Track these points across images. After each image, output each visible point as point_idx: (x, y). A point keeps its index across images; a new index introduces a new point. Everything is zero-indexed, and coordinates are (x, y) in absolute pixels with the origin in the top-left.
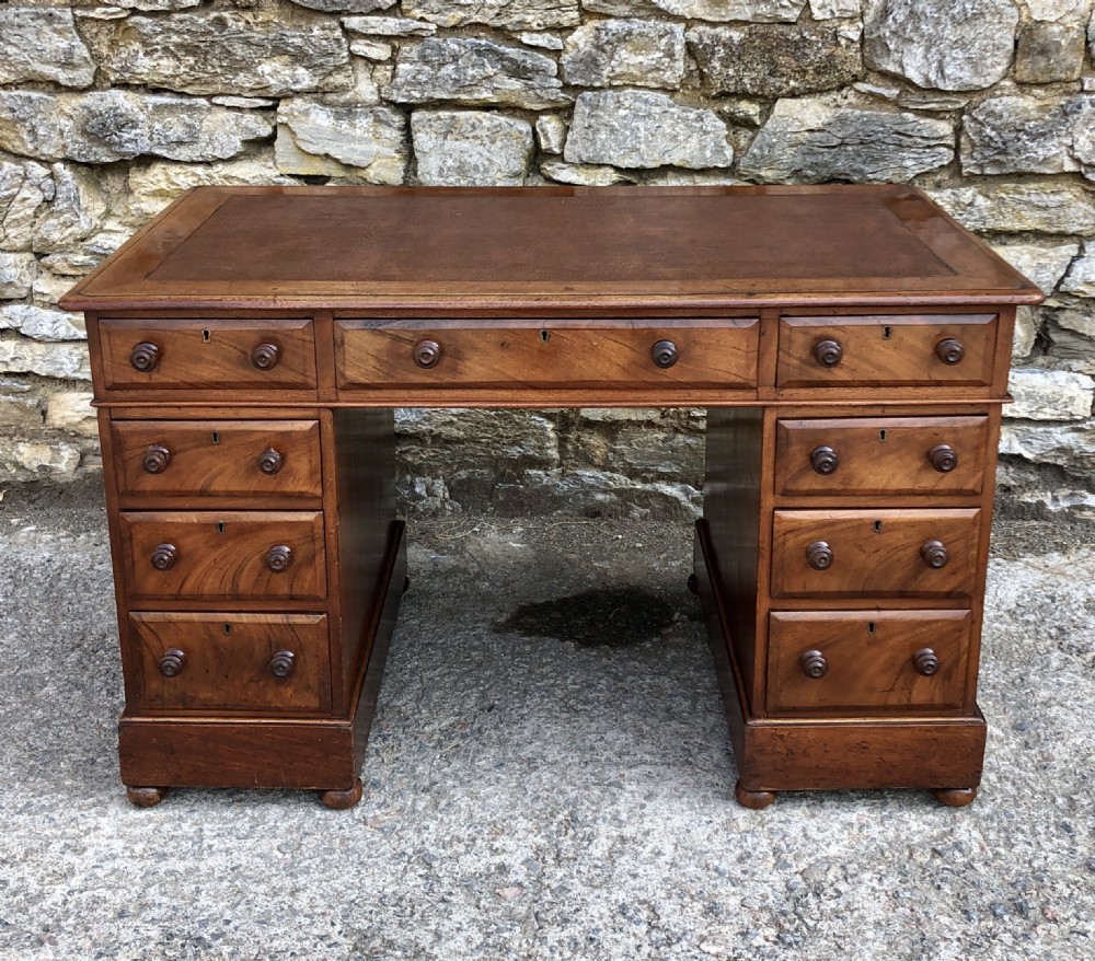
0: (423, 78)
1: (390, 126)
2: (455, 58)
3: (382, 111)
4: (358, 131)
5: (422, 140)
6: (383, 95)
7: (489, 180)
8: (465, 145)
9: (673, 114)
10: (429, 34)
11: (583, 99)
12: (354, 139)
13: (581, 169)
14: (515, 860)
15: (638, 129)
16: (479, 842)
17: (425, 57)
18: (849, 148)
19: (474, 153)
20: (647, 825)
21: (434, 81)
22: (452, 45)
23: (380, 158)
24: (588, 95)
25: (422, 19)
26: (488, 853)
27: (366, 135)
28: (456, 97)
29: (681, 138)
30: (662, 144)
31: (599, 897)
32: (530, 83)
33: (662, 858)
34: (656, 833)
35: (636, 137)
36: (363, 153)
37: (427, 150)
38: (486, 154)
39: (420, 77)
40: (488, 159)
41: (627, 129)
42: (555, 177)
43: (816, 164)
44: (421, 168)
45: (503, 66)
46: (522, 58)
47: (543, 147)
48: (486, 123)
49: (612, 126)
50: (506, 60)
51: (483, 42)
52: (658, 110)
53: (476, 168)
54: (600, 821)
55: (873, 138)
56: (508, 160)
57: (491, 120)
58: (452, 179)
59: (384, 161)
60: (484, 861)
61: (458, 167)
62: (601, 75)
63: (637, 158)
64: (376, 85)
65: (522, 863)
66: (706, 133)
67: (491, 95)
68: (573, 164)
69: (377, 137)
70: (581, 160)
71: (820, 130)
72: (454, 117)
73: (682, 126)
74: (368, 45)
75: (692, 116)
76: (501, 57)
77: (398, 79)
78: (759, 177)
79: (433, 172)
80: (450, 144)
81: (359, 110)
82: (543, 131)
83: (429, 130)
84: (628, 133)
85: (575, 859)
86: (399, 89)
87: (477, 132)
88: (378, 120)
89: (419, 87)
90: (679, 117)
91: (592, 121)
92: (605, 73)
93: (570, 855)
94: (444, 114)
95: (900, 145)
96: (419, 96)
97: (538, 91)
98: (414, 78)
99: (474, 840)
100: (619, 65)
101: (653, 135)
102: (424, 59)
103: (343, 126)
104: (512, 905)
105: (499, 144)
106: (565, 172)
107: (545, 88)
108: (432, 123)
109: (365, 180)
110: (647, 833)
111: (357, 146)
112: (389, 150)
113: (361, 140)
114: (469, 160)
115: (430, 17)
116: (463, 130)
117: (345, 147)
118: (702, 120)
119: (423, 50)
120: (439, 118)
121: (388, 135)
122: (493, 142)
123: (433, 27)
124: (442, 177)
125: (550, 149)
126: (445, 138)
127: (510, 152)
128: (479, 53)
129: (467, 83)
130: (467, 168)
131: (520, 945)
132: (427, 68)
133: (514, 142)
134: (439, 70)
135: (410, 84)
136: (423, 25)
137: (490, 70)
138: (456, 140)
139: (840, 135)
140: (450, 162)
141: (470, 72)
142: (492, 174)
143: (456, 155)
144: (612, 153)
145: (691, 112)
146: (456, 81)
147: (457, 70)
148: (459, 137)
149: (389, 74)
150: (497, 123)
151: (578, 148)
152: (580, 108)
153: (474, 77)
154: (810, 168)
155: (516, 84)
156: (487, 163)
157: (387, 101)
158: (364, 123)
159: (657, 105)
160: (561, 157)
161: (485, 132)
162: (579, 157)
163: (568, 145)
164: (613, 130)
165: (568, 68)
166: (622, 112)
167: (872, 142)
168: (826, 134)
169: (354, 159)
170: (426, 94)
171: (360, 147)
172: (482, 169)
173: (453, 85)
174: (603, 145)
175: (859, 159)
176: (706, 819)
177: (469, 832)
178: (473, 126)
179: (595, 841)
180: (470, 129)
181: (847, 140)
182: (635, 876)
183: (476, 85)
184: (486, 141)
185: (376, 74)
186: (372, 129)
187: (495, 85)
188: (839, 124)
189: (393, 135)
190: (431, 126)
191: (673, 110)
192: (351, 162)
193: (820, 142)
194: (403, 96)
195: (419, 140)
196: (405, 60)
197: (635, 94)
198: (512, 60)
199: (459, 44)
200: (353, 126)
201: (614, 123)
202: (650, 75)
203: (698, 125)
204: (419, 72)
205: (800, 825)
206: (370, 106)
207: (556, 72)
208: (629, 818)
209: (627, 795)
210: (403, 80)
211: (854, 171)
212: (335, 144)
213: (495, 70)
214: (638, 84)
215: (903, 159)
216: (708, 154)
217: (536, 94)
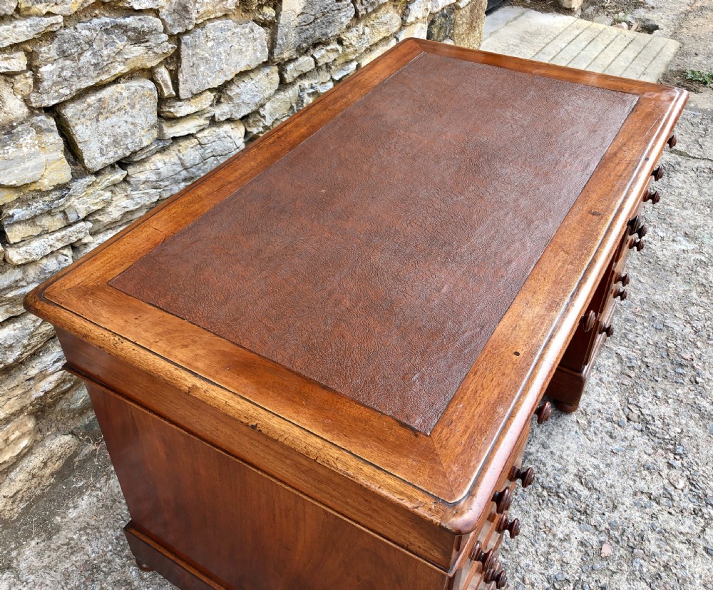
0: (67, 73)
1: (52, 131)
2: (90, 43)
3: (41, 120)
4: (25, 149)
5: (81, 132)
6: (34, 105)
7: (137, 140)
8: (114, 119)
9: (237, 33)
10: (58, 27)
11: (185, 43)
12: (23, 159)
13: (192, 100)
14: (578, 534)
15: (221, 53)
16: (553, 544)
17: (64, 52)
18: (319, 20)
19: (121, 123)
20: (571, 460)
21: (78, 73)
22: (83, 31)
23: (50, 165)
24: (186, 38)
25: (49, 14)
26: (565, 544)
27: (33, 149)
28: (98, 80)
29: (244, 49)
30: (235, 58)
31: (625, 511)
32: (148, 44)
33: (601, 467)
34: (578, 460)
35: (221, 60)
36: (35, 168)
37: (87, 139)
38: (130, 120)
39: (64, 73)
40: (132, 124)
41: (214, 56)
42: (178, 115)
43: (307, 38)
44: (86, 156)
45: (128, 37)
46: (140, 24)
47: (166, 95)
48: (125, 94)
49: (206, 58)
50: (130, 30)
51: (108, 20)
52: (229, 33)
53: (126, 135)
54: (558, 478)
55: (328, 10)
56: (146, 117)
57: (128, 89)
58: (111, 154)
59: (54, 166)
60: (574, 550)
61: (114, 141)
62: (191, 19)
63: (222, 76)
64: (20, 97)
65: (583, 532)
66: (255, 40)
67: (123, 67)
68: (188, 99)
69: (42, 146)
70: (192, 93)
71: (302, 13)
72: (100, 100)
73: (243, 40)
74: (6, 59)
75: (247, 30)
76: (124, 29)
77: (45, 83)
78: (283, 59)
79: (96, 155)
80: (104, 124)
81: (19, 128)
82: (163, 81)
83: (83, 120)
84: (215, 59)
85: (588, 505)
86: (48, 93)
87: (121, 104)
88: (40, 131)
89: (66, 83)
90: (241, 35)
91: (194, 58)
92: (194, 15)
93: (583, 506)
94: (92, 99)
95: (339, 9)
96: (68, 92)
97: (155, 49)
98: (59, 76)
99: (550, 546)
100: (201, 7)
101: (228, 54)
102: (64, 54)
103: (10, 151)
104: (618, 555)
105: (138, 106)
106: (183, 108)
107: (159, 44)
108: (85, 112)
109: (40, 190)
110: (578, 463)
111: (28, 164)
112: (55, 154)
113: (30, 156)
114: (119, 130)
115: (55, 9)
116: (111, 106)
117: (16, 170)
118: (253, 31)
119: (60, 47)
120: (89, 106)
121: (52, 141)
122: (133, 107)
123: (60, 19)
124: (104, 155)
125: (171, 94)
126: (98, 121)
127: (147, 109)
128: (107, 31)
129: (105, 63)
130: (119, 138)
131: (654, 567)
132: (68, 62)
133: (148, 100)
134: (79, 60)
135: (55, 84)
136: (51, 20)
137: (120, 45)
138: (107, 118)
139: (313, 13)
140: (106, 140)
141: (105, 52)
142: (138, 134)
143: (109, 132)
144: (209, 79)
145: (246, 27)
146: (96, 65)
147: (94, 54)
148: (108, 115)
149: (30, 81)
150: (133, 89)
151: (189, 85)
152: (185, 51)
153: (109, 56)
154: (305, 42)
155: (138, 50)
156: (131, 127)
157: (39, 109)
158: (28, 139)
159: (229, 30)
160: (178, 98)
161: (125, 102)
162: (191, 91)
163: (181, 86)
164: (207, 61)
165: (169, 21)
166: (210, 44)
167: (328, 12)
168: (305, 15)
169: (27, 177)
170: (73, 87)
171: (29, 164)
172: (129, 134)
173: (95, 70)
174: (203, 75)
175: (324, 26)
176: (573, 433)
177: (542, 545)
178: (117, 101)
179: (575, 488)
180: (115, 104)
181: (317, 15)
182: (612, 486)
183: (111, 63)
184: (128, 108)
185: (18, 86)
186: (37, 142)
187: (126, 57)
188: (310, 6)
189: (55, 139)
190: (84, 116)
191: (237, 30)
192: (26, 182)
193: (305, 22)
194: (54, 98)
195: (79, 132)
196: (46, 62)
197: (214, 26)
198: (134, 29)
199: (89, 29)
200: (19, 147)
201: (207, 55)
202: (218, 7)
203: (251, 36)
204: (62, 69)
205: (593, 400)
206: (26, 120)
207: (162, 27)
208: (561, 464)
209: (539, 454)
210: (50, 83)
211: (323, 35)
212: (7, 171)
213: (123, 43)
214: (212, 17)
215: (341, 18)
216: (258, 54)
217: (154, 53)
